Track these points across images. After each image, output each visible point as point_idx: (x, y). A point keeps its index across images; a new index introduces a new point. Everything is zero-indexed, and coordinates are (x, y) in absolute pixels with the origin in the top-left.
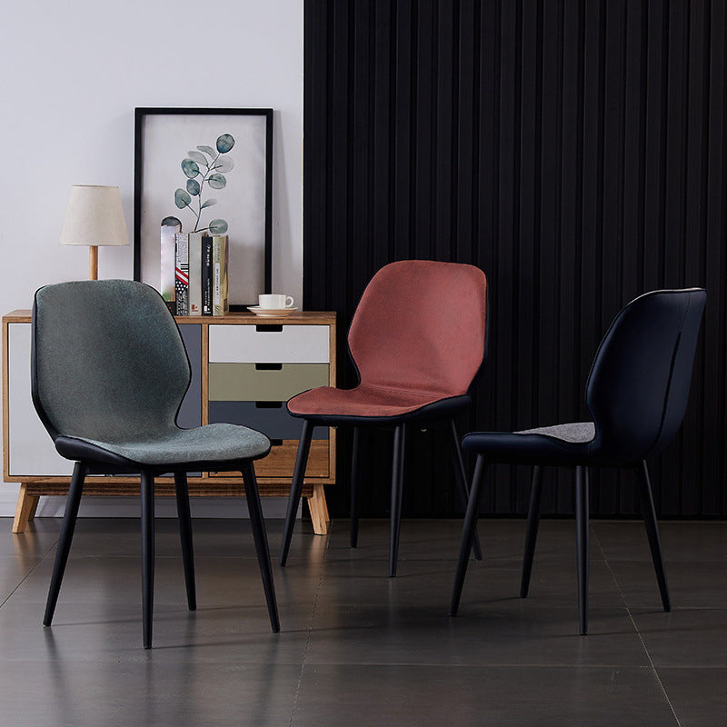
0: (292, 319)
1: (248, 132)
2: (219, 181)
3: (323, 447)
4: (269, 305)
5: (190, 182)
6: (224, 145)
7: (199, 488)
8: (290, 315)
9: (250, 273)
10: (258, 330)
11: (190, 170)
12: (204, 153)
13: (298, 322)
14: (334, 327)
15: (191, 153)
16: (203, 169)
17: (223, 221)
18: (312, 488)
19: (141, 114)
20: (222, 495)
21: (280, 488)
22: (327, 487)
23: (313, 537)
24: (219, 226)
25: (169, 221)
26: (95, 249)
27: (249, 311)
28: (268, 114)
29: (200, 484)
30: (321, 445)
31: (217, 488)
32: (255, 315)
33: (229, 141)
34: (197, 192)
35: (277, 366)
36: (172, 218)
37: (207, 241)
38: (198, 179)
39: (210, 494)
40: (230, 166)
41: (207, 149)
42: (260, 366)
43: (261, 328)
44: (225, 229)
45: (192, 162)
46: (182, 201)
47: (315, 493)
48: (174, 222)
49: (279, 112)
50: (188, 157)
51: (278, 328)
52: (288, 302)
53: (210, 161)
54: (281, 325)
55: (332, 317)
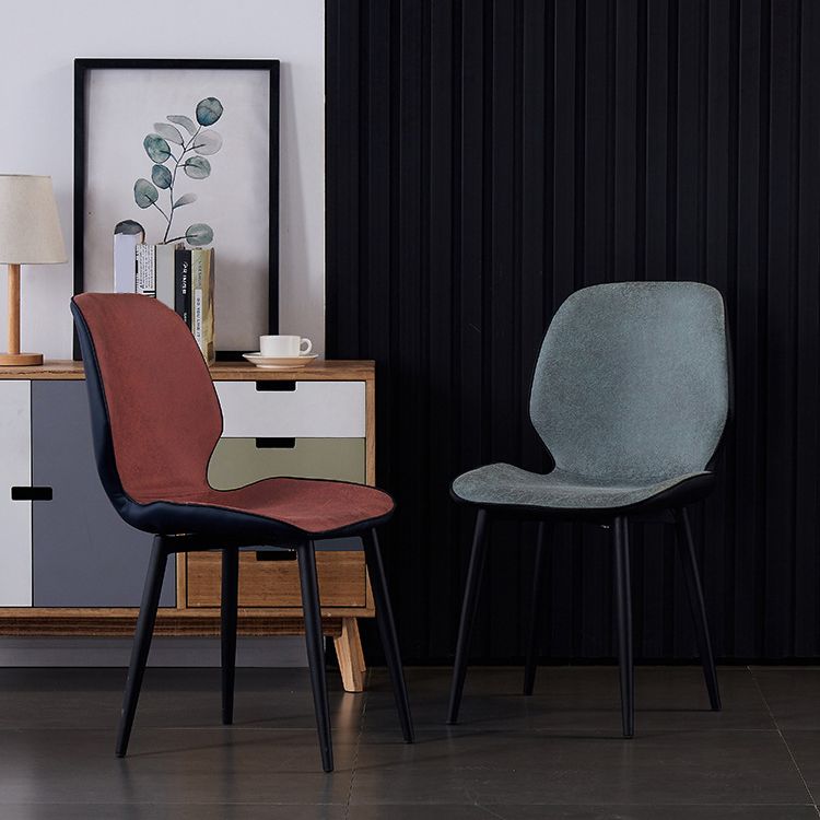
0: (310, 372)
1: (242, 95)
2: (199, 167)
3: (354, 563)
4: (275, 351)
5: (157, 168)
6: (208, 114)
7: (174, 624)
8: (306, 365)
9: (247, 303)
10: (259, 388)
11: (157, 151)
12: (178, 126)
13: (317, 377)
14: (372, 384)
15: (158, 126)
16: (176, 150)
17: (205, 227)
18: (341, 623)
19: (84, 68)
20: (207, 633)
21: (293, 622)
22: (361, 621)
23: (342, 696)
24: (200, 233)
25: (128, 227)
26: (16, 268)
27: (245, 360)
28: (273, 67)
29: (175, 618)
30: (354, 559)
31: (198, 623)
32: (254, 365)
33: (215, 108)
34: (168, 184)
35: (288, 443)
36: (130, 222)
37: (182, 257)
38: (169, 164)
39: (189, 633)
40: (216, 145)
41: (181, 120)
42: (263, 443)
43: (264, 385)
44: (208, 238)
45: (160, 139)
46: (146, 198)
47: (345, 630)
48: (134, 228)
49: (289, 65)
50: (153, 132)
51: (288, 385)
52: (303, 347)
53: (187, 137)
54: (294, 382)
55: (368, 370)
